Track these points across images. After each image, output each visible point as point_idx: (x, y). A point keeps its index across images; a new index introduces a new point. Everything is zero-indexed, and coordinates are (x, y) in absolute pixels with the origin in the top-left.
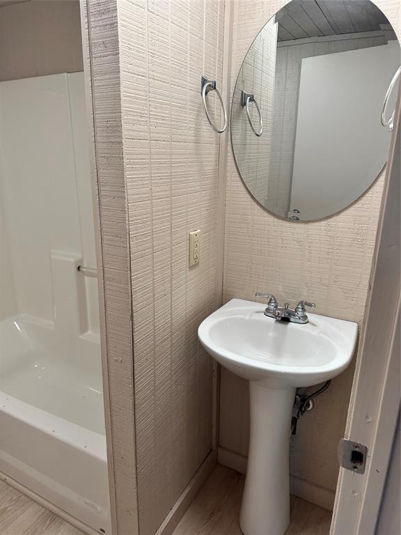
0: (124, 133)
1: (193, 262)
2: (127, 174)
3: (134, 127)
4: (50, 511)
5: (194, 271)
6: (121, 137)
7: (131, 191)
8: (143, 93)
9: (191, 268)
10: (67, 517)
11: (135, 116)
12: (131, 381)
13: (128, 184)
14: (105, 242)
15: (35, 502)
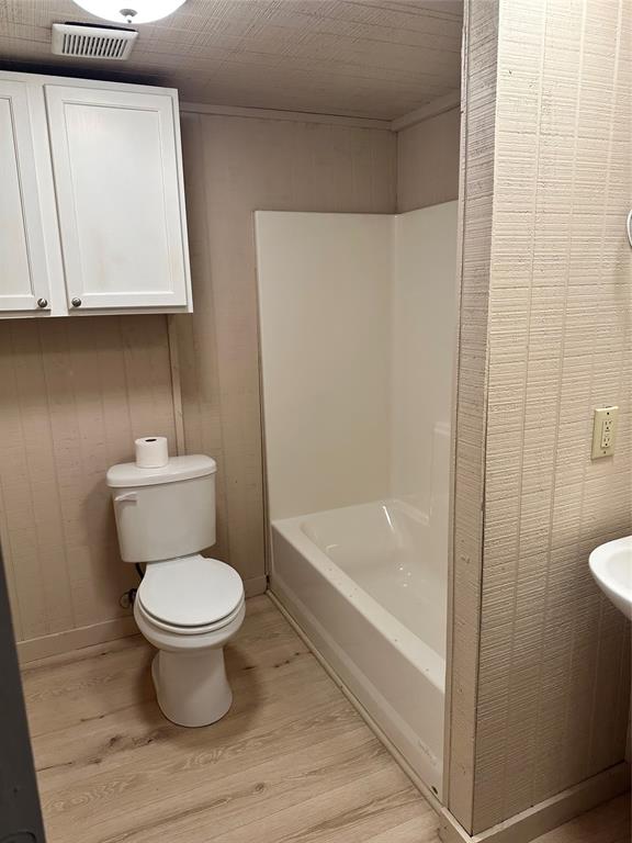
0: (492, 281)
1: (599, 453)
2: (491, 330)
3: (509, 274)
4: (380, 742)
5: (600, 466)
6: (487, 287)
7: (494, 350)
8: (526, 233)
9: (595, 460)
10: (397, 756)
11: (509, 261)
12: (477, 589)
13: (492, 341)
14: (461, 409)
15: (367, 723)
